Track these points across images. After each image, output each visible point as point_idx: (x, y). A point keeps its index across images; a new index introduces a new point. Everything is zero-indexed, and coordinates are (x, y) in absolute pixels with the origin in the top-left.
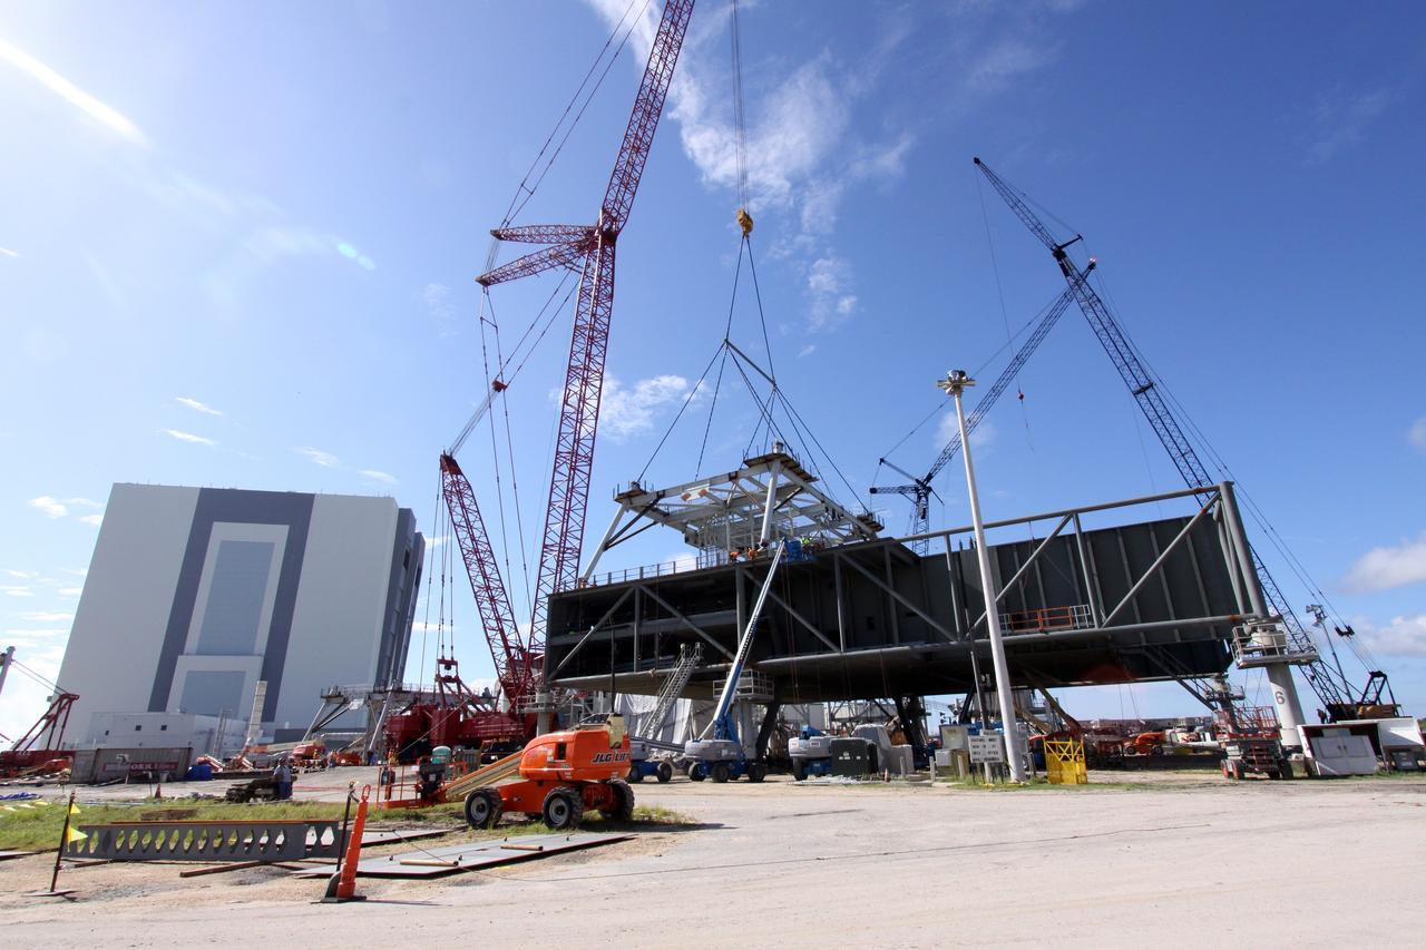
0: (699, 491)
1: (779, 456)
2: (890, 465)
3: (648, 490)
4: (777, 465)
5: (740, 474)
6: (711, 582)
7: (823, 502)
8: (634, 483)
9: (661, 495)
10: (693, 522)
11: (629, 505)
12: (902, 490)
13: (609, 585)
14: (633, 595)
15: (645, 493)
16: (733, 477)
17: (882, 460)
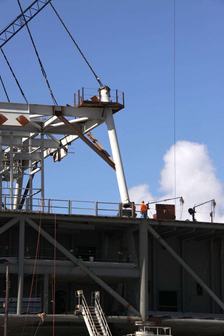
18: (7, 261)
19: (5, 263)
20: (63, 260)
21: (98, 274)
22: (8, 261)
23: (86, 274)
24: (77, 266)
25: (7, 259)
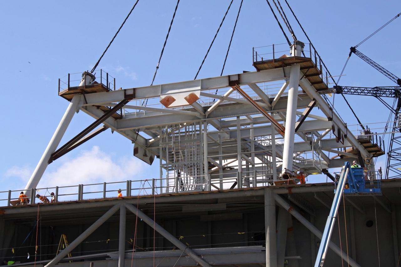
0: (187, 95)
1: (298, 60)
2: (363, 57)
3: (112, 87)
4: (296, 72)
5: (244, 78)
6: (223, 207)
7: (330, 119)
8: (86, 74)
9: (129, 96)
10: (147, 130)
11: (82, 105)
12: (377, 92)
13: (80, 201)
14: (117, 214)
15: (107, 89)
16: (234, 82)
17: (353, 50)
18: (108, 257)
19: (106, 259)
20: (172, 249)
21: (211, 263)
22: (110, 256)
23: (197, 264)
24: (187, 255)
25: (108, 254)
